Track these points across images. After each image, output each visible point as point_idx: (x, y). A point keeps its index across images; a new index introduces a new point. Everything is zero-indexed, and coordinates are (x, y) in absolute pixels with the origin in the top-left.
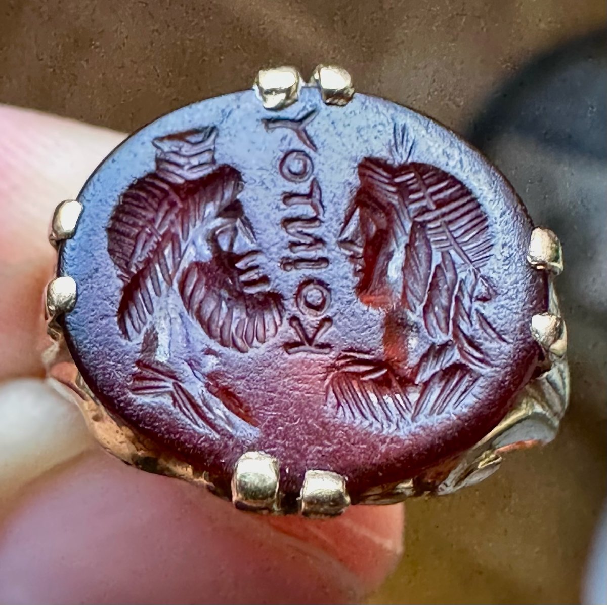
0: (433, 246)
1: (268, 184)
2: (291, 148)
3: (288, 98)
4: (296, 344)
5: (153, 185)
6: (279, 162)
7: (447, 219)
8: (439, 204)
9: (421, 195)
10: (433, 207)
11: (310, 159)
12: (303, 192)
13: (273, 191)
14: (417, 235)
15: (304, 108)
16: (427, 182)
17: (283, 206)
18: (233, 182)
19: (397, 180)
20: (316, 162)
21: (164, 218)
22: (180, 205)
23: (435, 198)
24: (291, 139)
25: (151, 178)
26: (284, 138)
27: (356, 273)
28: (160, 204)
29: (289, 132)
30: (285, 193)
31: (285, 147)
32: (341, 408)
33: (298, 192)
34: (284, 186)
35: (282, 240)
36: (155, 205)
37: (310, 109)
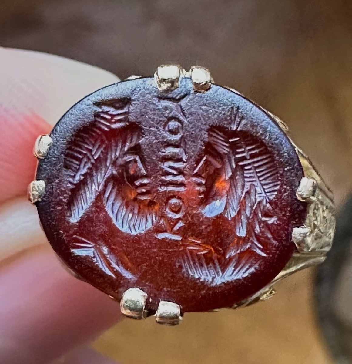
3: (172, 86)
6: (164, 124)
7: (256, 165)
8: (252, 156)
9: (243, 150)
10: (248, 157)
14: (238, 173)
16: (247, 143)
18: (137, 133)
19: (231, 140)
21: (97, 150)
22: (107, 142)
23: (250, 153)
24: (172, 111)
28: (96, 141)
30: (165, 143)
31: (168, 115)
36: (93, 142)
37: (185, 93)
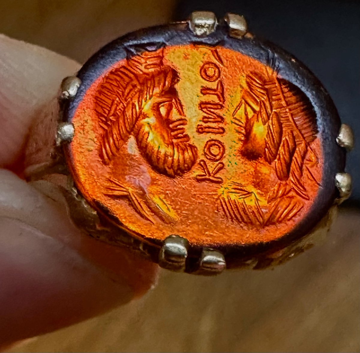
1: (193, 80)
2: (208, 60)
5: (124, 73)
6: (200, 68)
8: (289, 104)
11: (218, 68)
12: (213, 88)
17: (200, 95)
19: (267, 87)
20: (222, 70)
21: (129, 93)
22: (139, 87)
24: (209, 55)
28: (127, 85)
29: (207, 51)
30: (202, 87)
31: (205, 60)
33: (210, 87)
34: (202, 83)
35: (198, 115)
36: (124, 86)
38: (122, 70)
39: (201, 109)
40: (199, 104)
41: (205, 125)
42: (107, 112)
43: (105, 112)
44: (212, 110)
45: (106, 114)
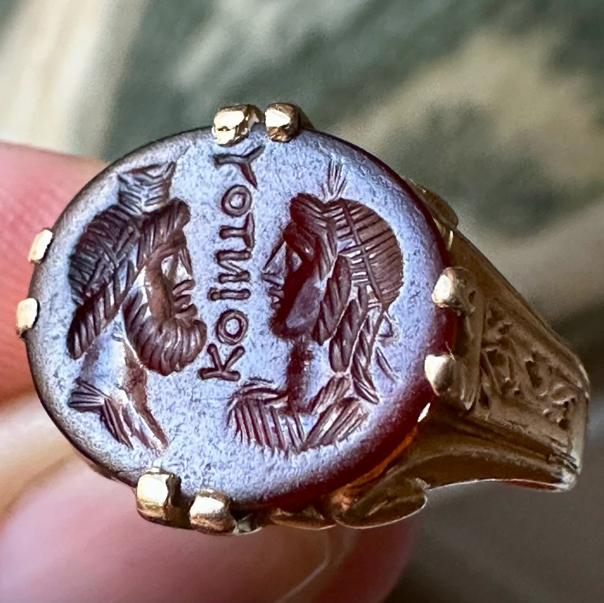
0: (353, 282)
1: (208, 216)
2: (234, 183)
3: (237, 134)
4: (210, 370)
5: (115, 216)
6: (221, 198)
11: (250, 194)
12: (237, 226)
13: (213, 224)
15: (252, 145)
16: (355, 217)
17: (218, 239)
20: (254, 196)
24: (236, 175)
25: (113, 209)
26: (229, 174)
27: (273, 306)
29: (235, 169)
30: (222, 226)
31: (229, 183)
32: (239, 433)
33: (233, 226)
34: (222, 220)
35: (213, 271)
37: (256, 146)
38: (112, 211)
39: (219, 262)
40: (215, 254)
41: (220, 287)
42: (88, 277)
43: (84, 278)
44: (234, 263)
45: (85, 280)
